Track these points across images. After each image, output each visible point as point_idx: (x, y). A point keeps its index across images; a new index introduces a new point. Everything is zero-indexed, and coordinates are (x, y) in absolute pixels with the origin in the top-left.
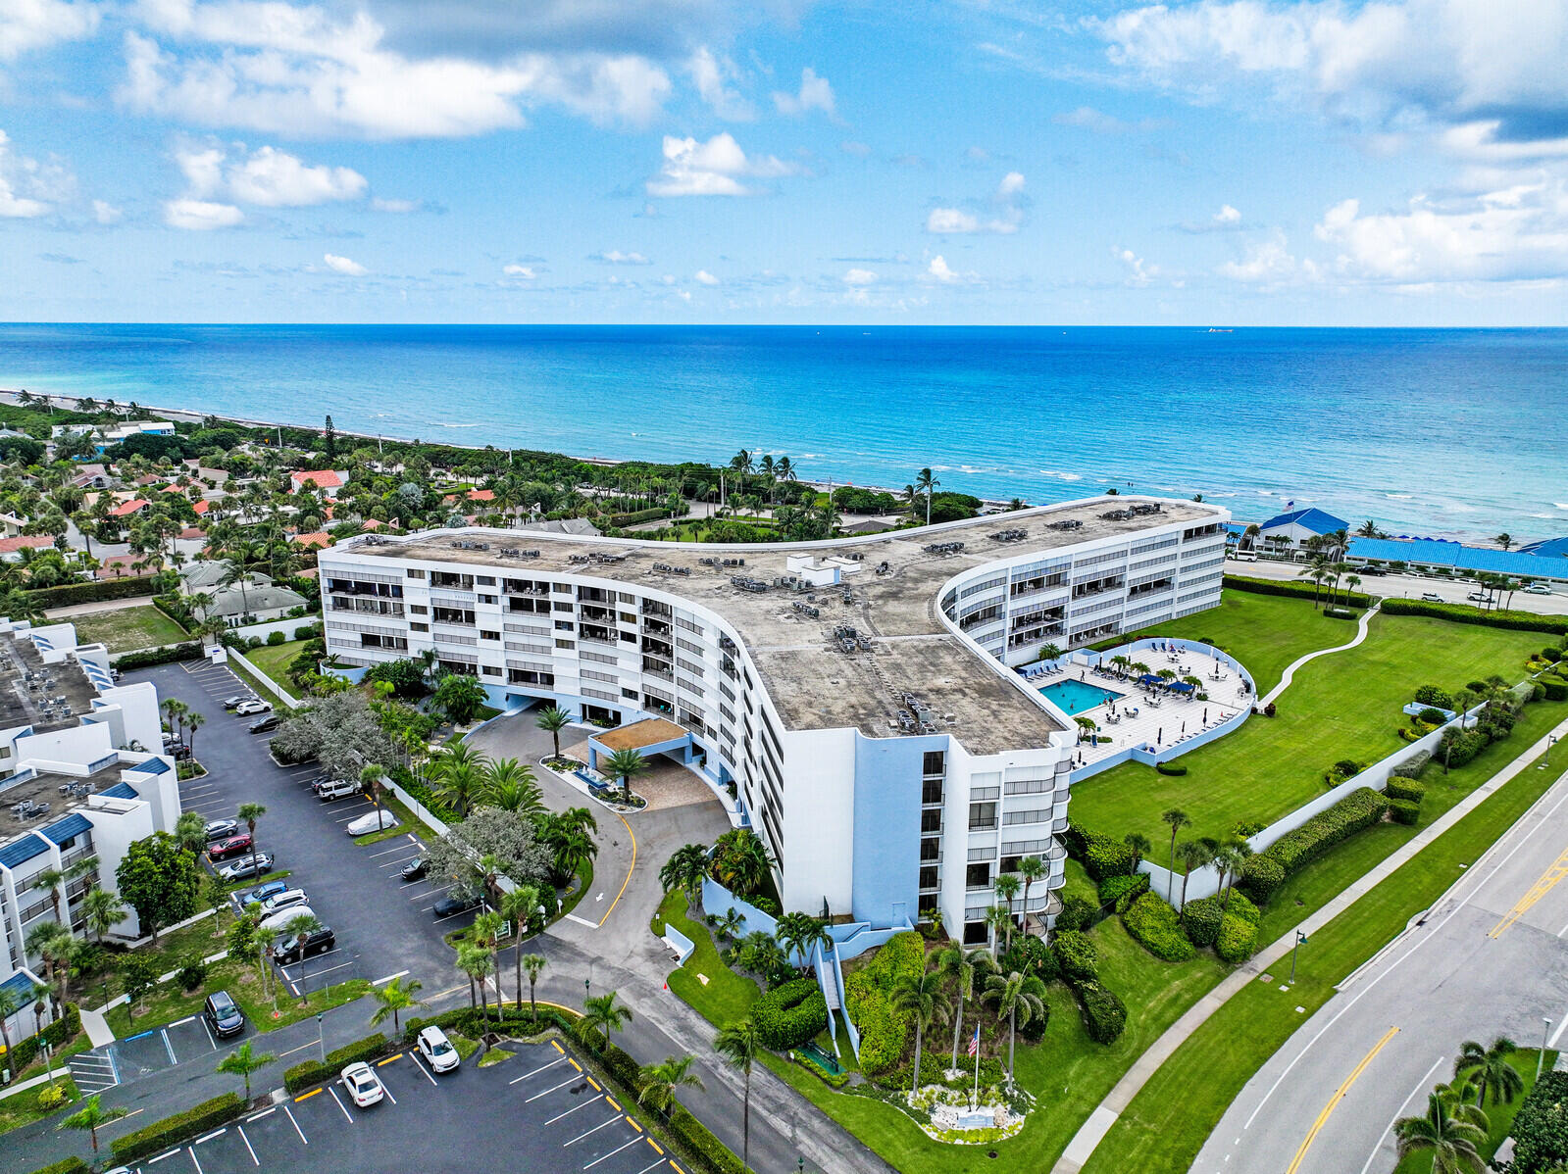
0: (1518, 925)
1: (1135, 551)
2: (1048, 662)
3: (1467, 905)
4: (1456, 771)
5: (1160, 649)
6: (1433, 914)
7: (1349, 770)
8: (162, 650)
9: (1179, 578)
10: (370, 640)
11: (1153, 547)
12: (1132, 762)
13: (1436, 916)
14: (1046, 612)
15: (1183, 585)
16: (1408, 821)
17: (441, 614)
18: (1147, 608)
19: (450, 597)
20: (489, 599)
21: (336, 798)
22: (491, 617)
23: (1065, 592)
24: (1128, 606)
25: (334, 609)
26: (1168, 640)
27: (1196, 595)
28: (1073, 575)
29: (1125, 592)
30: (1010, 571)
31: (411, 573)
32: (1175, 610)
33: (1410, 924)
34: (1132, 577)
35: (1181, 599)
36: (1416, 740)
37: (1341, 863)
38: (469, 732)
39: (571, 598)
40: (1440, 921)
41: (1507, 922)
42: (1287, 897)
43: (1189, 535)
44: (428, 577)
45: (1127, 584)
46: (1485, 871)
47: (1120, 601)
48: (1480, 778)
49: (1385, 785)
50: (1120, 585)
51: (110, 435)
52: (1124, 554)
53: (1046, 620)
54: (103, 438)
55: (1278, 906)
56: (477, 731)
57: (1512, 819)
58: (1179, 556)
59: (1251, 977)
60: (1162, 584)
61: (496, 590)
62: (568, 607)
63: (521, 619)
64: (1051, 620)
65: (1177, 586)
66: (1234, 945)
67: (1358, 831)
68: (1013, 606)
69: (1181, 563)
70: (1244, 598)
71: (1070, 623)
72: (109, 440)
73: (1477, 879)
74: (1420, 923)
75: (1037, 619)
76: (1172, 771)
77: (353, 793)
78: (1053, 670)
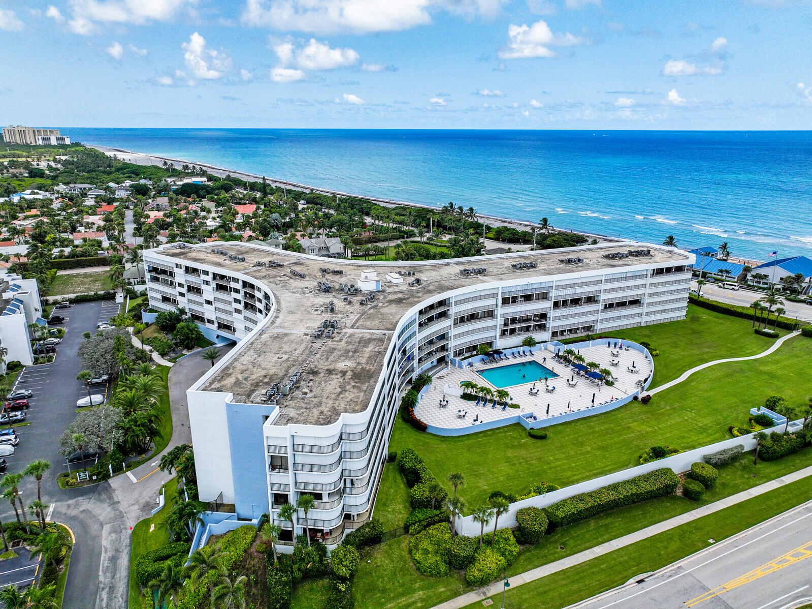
0: (718, 599)
1: (607, 281)
2: (527, 348)
3: (689, 574)
4: (765, 464)
5: (612, 346)
6: (656, 575)
7: (659, 453)
8: (96, 294)
9: (647, 300)
10: (166, 299)
11: (626, 278)
12: (517, 425)
13: (657, 578)
14: (535, 316)
15: (649, 304)
16: (693, 499)
17: (190, 289)
18: (620, 318)
19: (193, 279)
20: (207, 283)
21: (92, 384)
22: (209, 292)
23: (548, 304)
24: (601, 316)
25: (151, 281)
26: (620, 340)
27: (663, 311)
28: (553, 294)
29: (600, 306)
30: (500, 289)
31: (177, 266)
32: (644, 320)
33: (632, 581)
34: (605, 297)
35: (647, 314)
36: (737, 436)
37: (617, 522)
38: (188, 354)
39: (239, 286)
40: (657, 583)
41: (710, 594)
42: (556, 542)
43: (660, 272)
44: (184, 269)
45: (601, 302)
46: (726, 548)
47: (597, 312)
48: (783, 471)
49: (690, 469)
50: (597, 302)
51: (178, 183)
52: (599, 282)
53: (534, 321)
54: (175, 185)
55: (544, 546)
56: (193, 354)
57: (783, 509)
58: (648, 285)
59: (478, 599)
60: (635, 302)
61: (209, 278)
62: (237, 291)
63: (221, 295)
64: (537, 321)
65: (645, 305)
66: (476, 573)
67: (647, 499)
68: (503, 312)
69: (649, 290)
70: (705, 315)
71: (551, 324)
72: (177, 186)
73: (715, 554)
74: (639, 582)
75: (528, 320)
76: (538, 436)
77: (102, 382)
78: (528, 353)
